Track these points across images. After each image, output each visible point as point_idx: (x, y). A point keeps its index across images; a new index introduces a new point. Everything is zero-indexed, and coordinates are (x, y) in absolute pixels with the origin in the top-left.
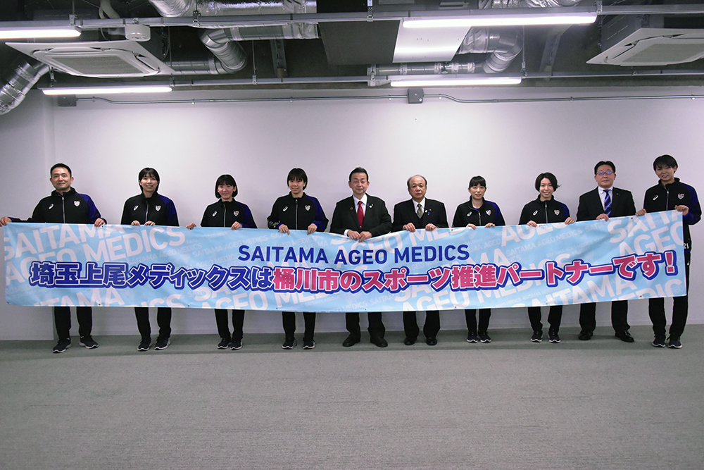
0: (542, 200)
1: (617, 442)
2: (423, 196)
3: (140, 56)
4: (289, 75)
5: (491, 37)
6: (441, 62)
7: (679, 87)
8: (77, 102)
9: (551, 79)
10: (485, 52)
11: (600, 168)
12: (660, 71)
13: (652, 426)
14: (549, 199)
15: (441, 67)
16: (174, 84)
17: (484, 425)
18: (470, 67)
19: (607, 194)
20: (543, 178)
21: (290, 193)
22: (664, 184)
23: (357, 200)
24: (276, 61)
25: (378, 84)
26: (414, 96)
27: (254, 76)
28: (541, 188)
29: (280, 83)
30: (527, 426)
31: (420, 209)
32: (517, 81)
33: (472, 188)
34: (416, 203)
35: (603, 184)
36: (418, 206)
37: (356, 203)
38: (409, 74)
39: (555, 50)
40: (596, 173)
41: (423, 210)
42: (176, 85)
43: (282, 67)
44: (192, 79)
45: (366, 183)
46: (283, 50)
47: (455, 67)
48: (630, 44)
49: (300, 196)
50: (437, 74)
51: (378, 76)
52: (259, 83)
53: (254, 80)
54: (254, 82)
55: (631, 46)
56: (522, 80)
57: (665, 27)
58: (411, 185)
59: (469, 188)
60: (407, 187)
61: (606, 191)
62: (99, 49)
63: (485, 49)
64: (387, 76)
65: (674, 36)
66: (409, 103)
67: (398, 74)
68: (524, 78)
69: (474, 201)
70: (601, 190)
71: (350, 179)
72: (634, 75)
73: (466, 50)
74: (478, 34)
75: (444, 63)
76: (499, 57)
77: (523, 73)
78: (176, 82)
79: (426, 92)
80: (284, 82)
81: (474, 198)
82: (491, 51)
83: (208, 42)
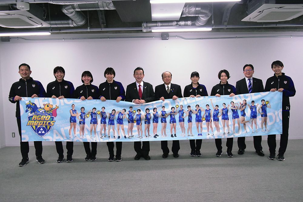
0: (222, 84)
1: (250, 201)
2: (170, 82)
3: (30, 18)
4: (107, 27)
5: (197, 9)
6: (175, 21)
7: (286, 32)
8: (10, 40)
9: (227, 28)
10: (194, 16)
11: (246, 68)
12: (275, 25)
13: (268, 192)
14: (225, 83)
15: (176, 23)
16: (52, 31)
17: (189, 192)
18: (189, 23)
19: (250, 81)
20: (222, 72)
21: (107, 80)
22: (277, 76)
23: (138, 84)
24: (101, 21)
25: (147, 31)
26: (164, 36)
27: (89, 28)
28: (221, 78)
29: (101, 30)
30: (209, 193)
31: (168, 89)
32: (210, 29)
33: (192, 78)
34: (166, 86)
35: (247, 75)
36: (167, 87)
37: (137, 86)
38: (161, 26)
39: (228, 15)
40: (244, 70)
41: (170, 89)
42: (53, 32)
43: (104, 23)
44: (60, 29)
45: (143, 75)
46: (104, 16)
47: (182, 23)
48: (260, 12)
49: (112, 82)
50: (174, 26)
51: (147, 27)
52: (91, 31)
53: (89, 29)
54: (89, 30)
55: (260, 13)
56: (212, 29)
57: (276, 3)
58: (164, 76)
59: (191, 78)
60: (162, 78)
61: (249, 80)
62: (9, 14)
63: (194, 14)
64: (150, 27)
65: (280, 8)
66: (162, 40)
67: (156, 26)
68: (214, 28)
69: (193, 85)
70: (247, 79)
71: (134, 73)
72: (264, 26)
73: (186, 15)
74: (190, 7)
75: (177, 21)
76: (201, 18)
77: (213, 26)
78: (52, 30)
79: (170, 34)
80: (103, 30)
81: (193, 83)
82: (197, 15)
83: (65, 11)
